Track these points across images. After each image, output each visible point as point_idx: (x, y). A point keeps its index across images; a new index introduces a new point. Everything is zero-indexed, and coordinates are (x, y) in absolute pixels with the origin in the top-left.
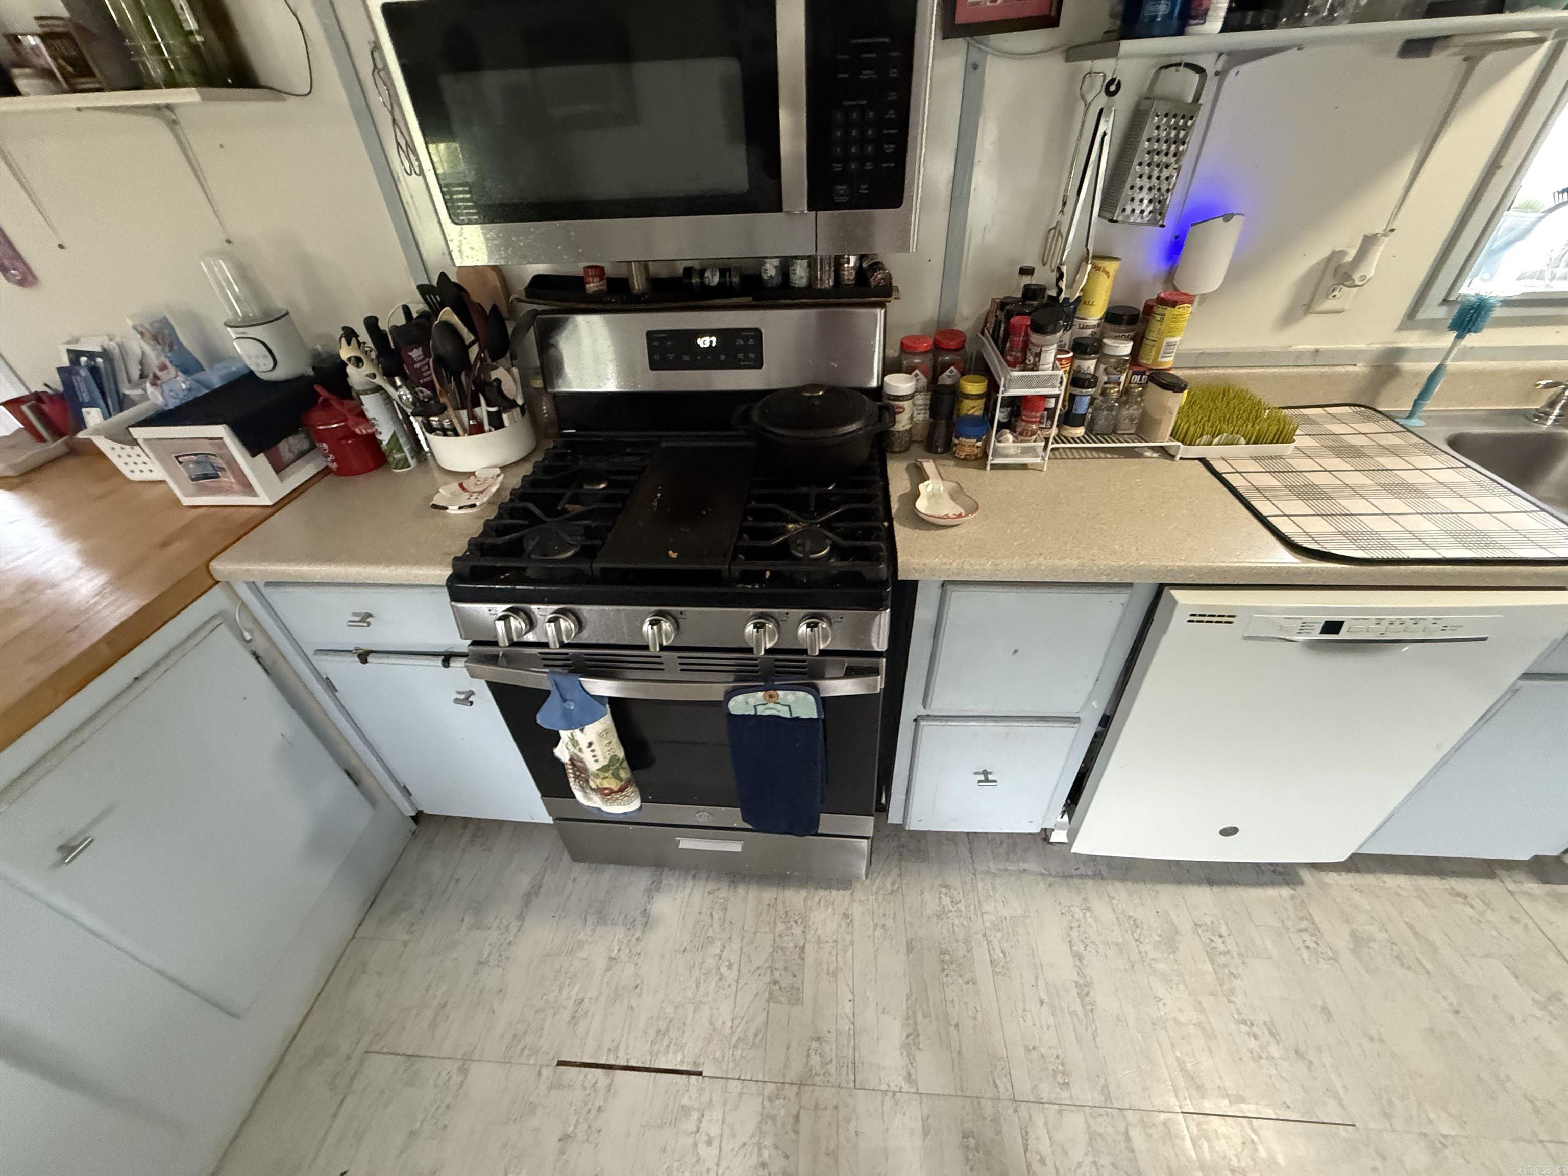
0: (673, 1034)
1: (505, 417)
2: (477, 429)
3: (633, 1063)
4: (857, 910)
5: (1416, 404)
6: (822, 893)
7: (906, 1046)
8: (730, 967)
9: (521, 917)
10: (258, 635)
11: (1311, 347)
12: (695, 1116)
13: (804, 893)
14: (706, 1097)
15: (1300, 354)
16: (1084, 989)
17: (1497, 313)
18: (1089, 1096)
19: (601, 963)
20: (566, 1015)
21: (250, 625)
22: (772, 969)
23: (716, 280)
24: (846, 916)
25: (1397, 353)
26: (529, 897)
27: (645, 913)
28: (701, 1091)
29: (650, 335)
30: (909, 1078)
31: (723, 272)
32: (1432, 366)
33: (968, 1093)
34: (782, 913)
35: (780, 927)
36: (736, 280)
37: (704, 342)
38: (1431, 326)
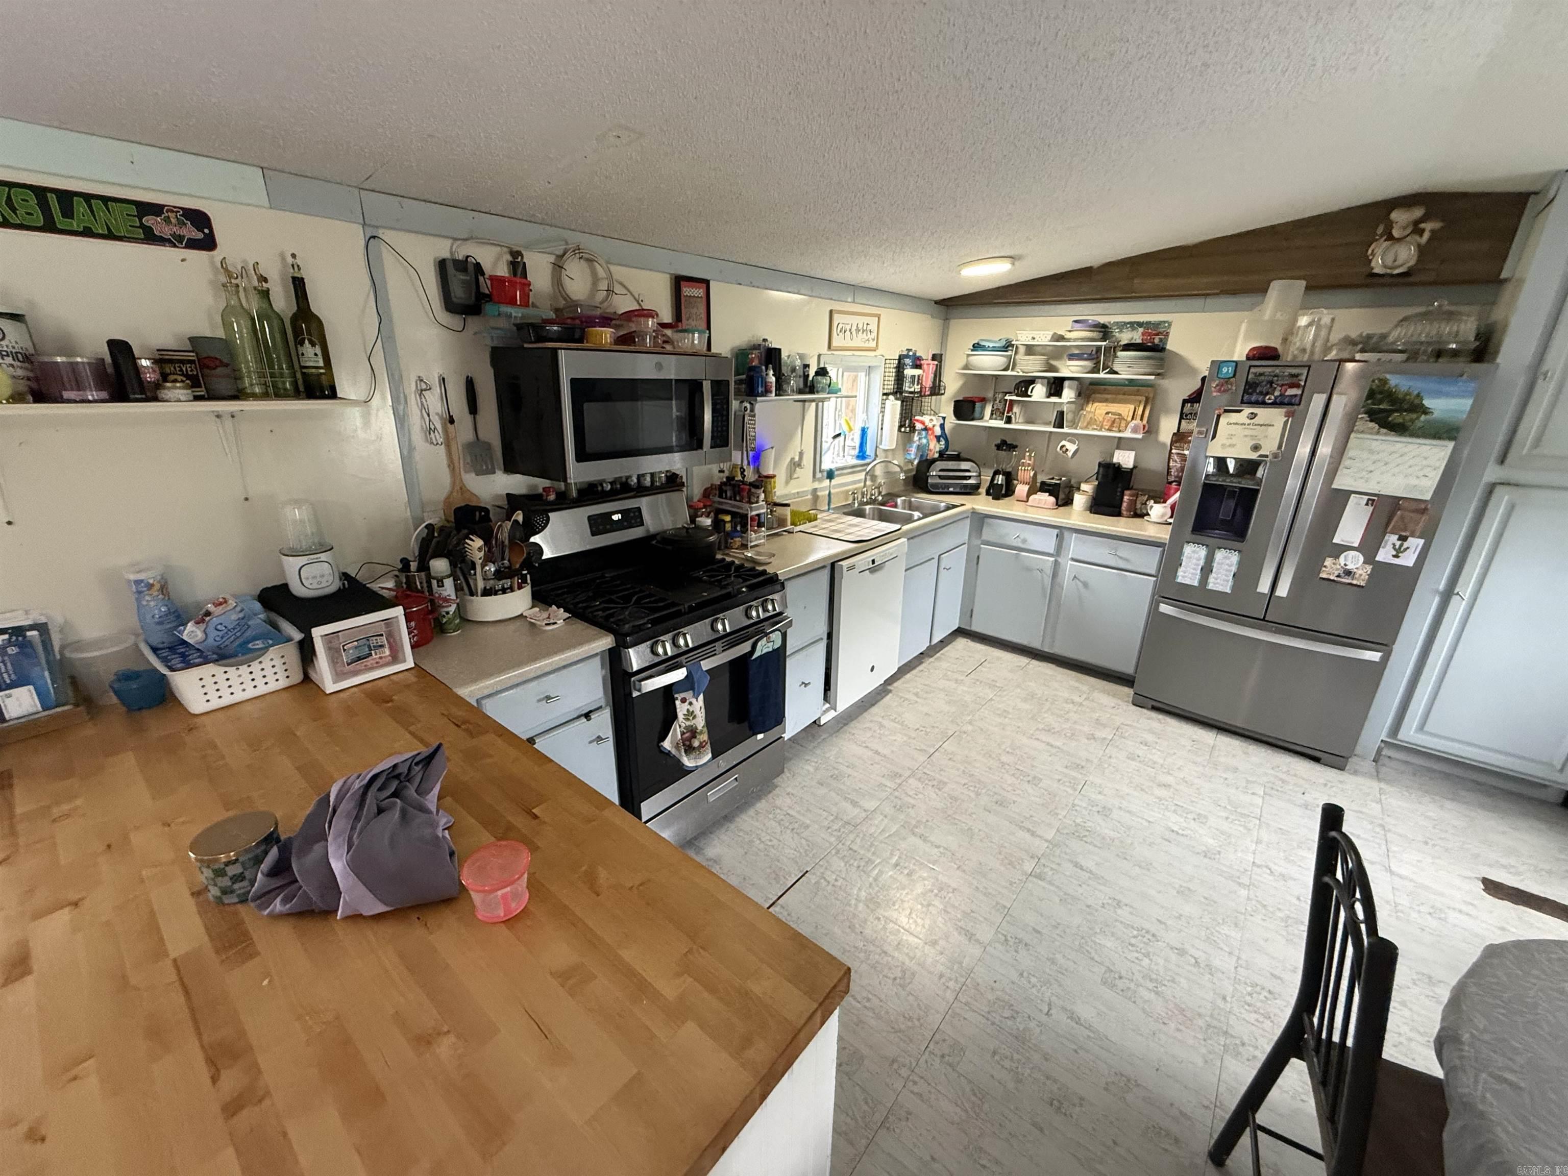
0: (781, 873)
2: (521, 586)
3: (780, 894)
4: (789, 790)
5: (829, 505)
6: (770, 796)
7: (854, 806)
8: (771, 841)
11: (796, 491)
13: (763, 801)
14: (818, 874)
15: (794, 494)
16: (877, 753)
17: (836, 473)
18: (908, 773)
23: (609, 487)
24: (788, 794)
25: (815, 490)
28: (815, 875)
29: (589, 518)
31: (611, 483)
32: (827, 492)
35: (771, 816)
36: (618, 486)
37: (616, 517)
38: (820, 480)
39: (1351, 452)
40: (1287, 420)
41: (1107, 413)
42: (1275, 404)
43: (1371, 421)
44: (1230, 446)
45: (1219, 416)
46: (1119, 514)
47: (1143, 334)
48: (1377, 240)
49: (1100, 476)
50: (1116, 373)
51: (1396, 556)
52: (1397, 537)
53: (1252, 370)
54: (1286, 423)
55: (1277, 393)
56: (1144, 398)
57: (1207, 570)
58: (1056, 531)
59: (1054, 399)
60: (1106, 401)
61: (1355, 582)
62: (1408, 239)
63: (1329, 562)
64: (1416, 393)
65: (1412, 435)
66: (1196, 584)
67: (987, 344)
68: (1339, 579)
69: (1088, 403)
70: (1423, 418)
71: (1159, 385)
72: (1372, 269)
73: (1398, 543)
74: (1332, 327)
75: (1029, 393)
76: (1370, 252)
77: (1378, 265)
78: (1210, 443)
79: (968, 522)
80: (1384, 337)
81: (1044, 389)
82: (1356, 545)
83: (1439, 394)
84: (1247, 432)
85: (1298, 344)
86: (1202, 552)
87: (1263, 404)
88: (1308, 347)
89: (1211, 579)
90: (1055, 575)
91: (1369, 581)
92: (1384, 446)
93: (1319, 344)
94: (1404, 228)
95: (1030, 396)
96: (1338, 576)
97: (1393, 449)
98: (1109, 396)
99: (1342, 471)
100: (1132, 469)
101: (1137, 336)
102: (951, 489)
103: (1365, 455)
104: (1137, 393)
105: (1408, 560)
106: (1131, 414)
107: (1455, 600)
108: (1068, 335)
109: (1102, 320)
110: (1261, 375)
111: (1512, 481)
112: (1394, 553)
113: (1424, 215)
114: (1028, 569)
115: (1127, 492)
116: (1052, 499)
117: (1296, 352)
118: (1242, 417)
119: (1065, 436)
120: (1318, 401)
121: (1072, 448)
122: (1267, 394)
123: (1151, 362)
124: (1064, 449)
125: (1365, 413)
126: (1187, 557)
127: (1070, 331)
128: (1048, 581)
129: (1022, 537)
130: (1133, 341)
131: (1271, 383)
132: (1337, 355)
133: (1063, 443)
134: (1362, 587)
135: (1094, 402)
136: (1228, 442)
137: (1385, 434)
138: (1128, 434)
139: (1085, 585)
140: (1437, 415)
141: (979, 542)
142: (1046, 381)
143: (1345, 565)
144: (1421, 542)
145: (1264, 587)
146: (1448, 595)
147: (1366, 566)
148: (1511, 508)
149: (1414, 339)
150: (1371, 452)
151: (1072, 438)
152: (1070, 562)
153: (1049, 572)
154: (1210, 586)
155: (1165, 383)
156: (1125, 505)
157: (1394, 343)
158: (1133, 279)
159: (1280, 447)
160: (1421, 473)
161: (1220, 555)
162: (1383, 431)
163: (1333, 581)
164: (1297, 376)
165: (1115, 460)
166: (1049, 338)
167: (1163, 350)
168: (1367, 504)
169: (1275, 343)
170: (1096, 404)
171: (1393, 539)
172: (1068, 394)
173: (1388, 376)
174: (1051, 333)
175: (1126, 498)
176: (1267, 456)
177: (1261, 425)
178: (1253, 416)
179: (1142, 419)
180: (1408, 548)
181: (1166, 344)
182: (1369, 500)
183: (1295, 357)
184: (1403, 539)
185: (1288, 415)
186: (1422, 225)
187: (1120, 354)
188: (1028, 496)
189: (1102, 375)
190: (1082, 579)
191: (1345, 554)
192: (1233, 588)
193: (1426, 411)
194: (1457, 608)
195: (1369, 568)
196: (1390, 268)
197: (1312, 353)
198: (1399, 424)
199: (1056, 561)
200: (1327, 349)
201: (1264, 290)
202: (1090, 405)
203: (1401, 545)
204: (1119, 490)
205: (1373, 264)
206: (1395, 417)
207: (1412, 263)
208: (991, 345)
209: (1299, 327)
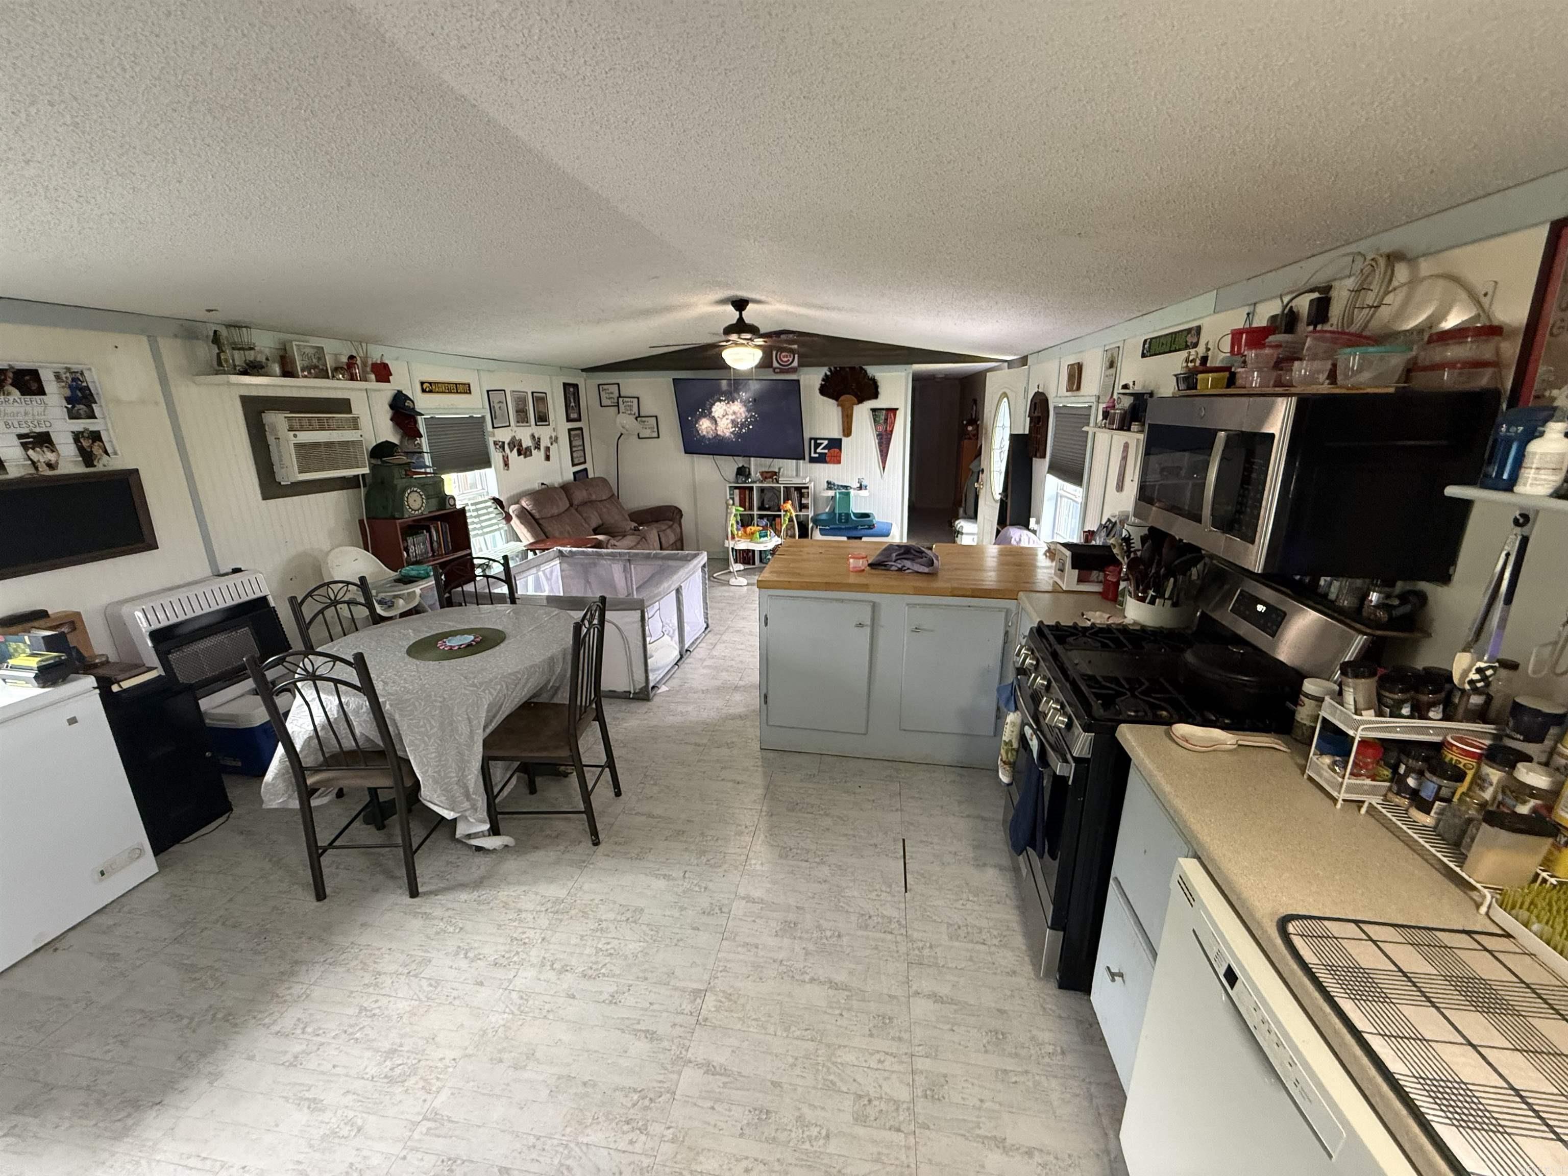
0: (923, 880)
1: (1157, 600)
2: (1142, 600)
3: (907, 865)
9: (968, 816)
10: (1014, 627)
12: (888, 890)
14: (897, 894)
19: (953, 849)
20: (925, 839)
21: (1015, 621)
22: (967, 926)
26: (983, 819)
27: (985, 865)
28: (899, 892)
29: (1242, 591)
30: (917, 993)
33: (913, 1027)
34: (1004, 933)
35: (995, 932)
37: (1260, 608)
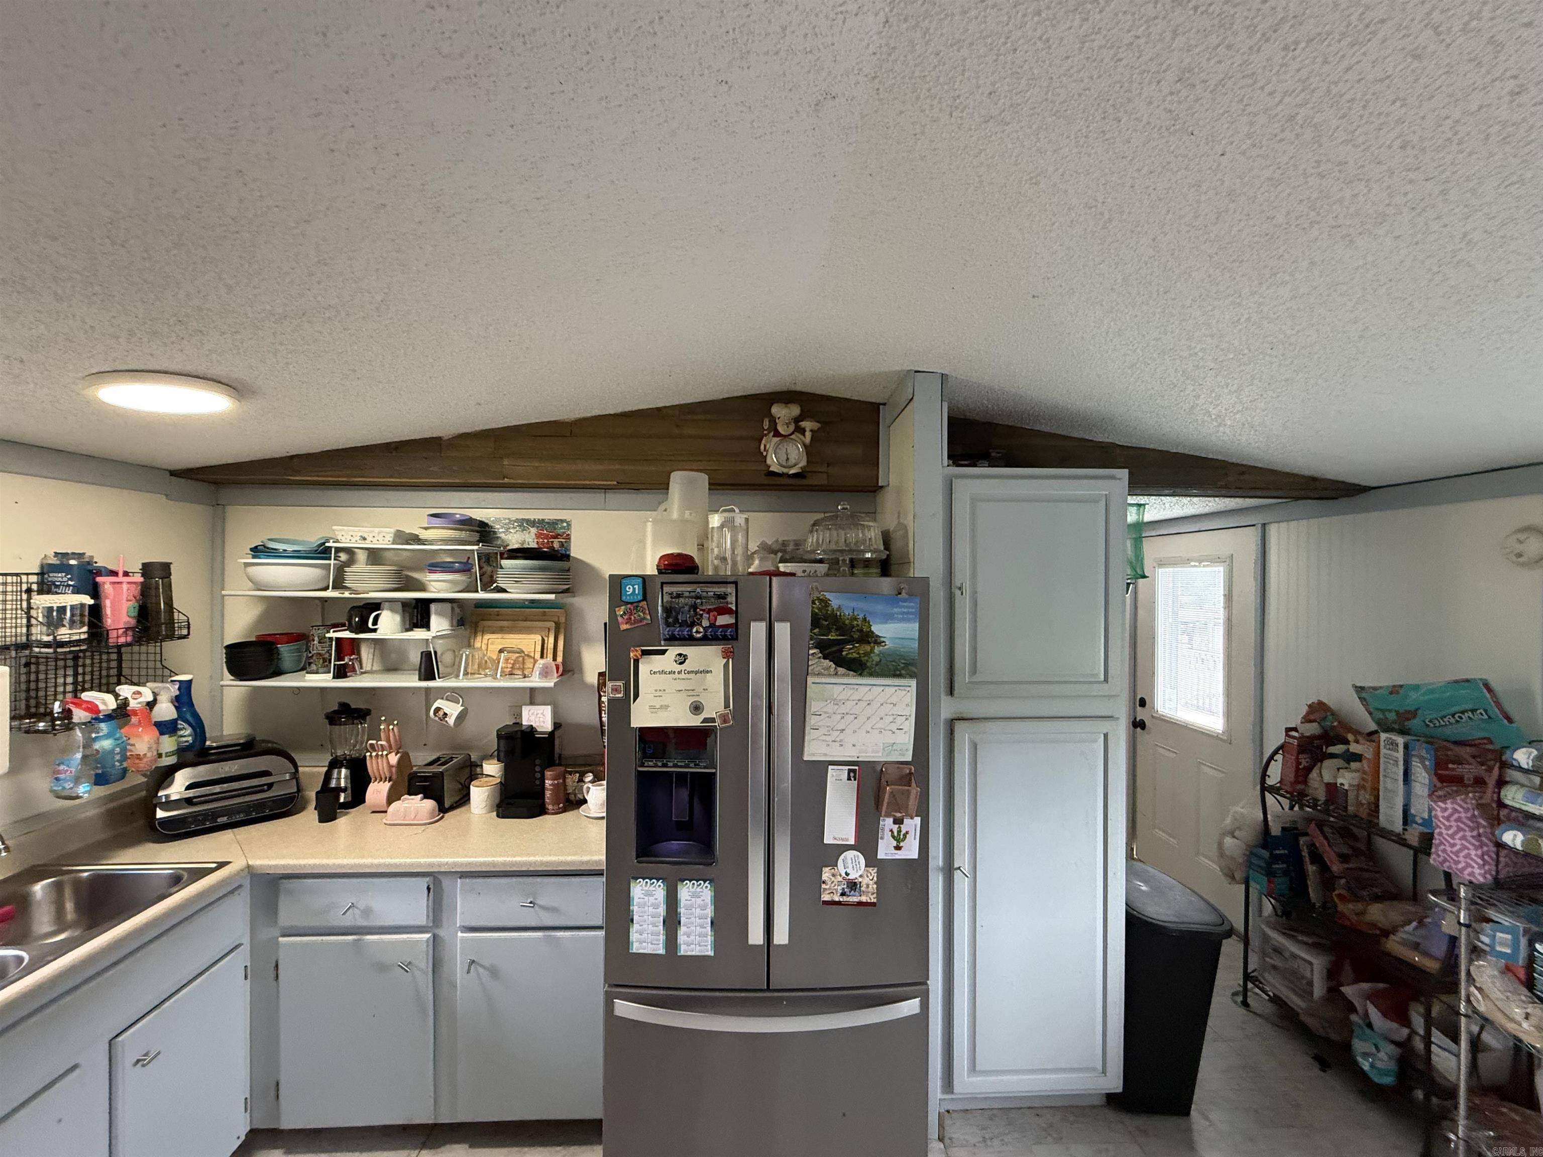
39: (813, 706)
40: (727, 662)
41: (501, 651)
42: (705, 640)
43: (825, 658)
44: (662, 707)
45: (637, 662)
46: (541, 811)
47: (538, 536)
48: (766, 435)
49: (502, 755)
50: (504, 591)
51: (898, 848)
52: (891, 820)
53: (667, 589)
54: (726, 666)
55: (705, 623)
56: (553, 624)
57: (672, 922)
58: (423, 882)
59: (419, 634)
60: (501, 630)
61: (864, 899)
62: (792, 437)
63: (826, 874)
64: (861, 616)
65: (872, 675)
66: (662, 951)
67: (281, 547)
68: (845, 899)
69: (476, 634)
70: (877, 649)
71: (571, 605)
72: (769, 467)
73: (895, 828)
74: (748, 528)
75: (370, 625)
76: (762, 447)
77: (773, 461)
78: (632, 706)
79: (245, 896)
80: (797, 544)
81: (398, 618)
82: (852, 842)
83: (888, 618)
84: (682, 685)
85: (716, 551)
86: (659, 891)
87: (690, 640)
88: (728, 555)
89: (682, 938)
90: (437, 964)
91: (879, 892)
92: (847, 693)
93: (739, 551)
94: (788, 424)
95: (375, 631)
96: (843, 894)
97: (856, 696)
98: (505, 623)
99: (810, 735)
100: (552, 734)
101: (529, 539)
102: (222, 820)
103: (830, 708)
104: (544, 618)
105: (911, 851)
106: (539, 648)
107: (957, 875)
108: (424, 535)
109: (478, 514)
110: (679, 596)
111: (965, 716)
112: (895, 843)
113: (800, 415)
114: (382, 967)
115: (548, 774)
116: (430, 804)
117: (716, 562)
118: (667, 660)
119: (442, 693)
120: (758, 630)
121: (453, 710)
122: (693, 624)
123: (548, 574)
124: (441, 713)
125: (816, 648)
126: (639, 905)
127: (426, 529)
128: (425, 982)
129: (361, 905)
130: (526, 546)
131: (694, 607)
132: (760, 565)
133: (438, 703)
134: (873, 904)
135: (483, 632)
136: (657, 703)
137: (844, 675)
138: (536, 681)
139: (494, 972)
140: (889, 644)
141: (277, 932)
142: (400, 605)
143: (847, 874)
144: (918, 820)
145: (756, 936)
146: (949, 870)
147: (870, 869)
148: (974, 747)
149: (833, 546)
150: (836, 702)
151: (453, 694)
152: (460, 934)
153: (423, 962)
154: (684, 950)
155: (578, 601)
156: (548, 794)
157: (813, 551)
158: (501, 458)
159: (727, 706)
160: (894, 727)
161: (685, 891)
162: (841, 670)
163: (839, 903)
164: (723, 597)
165: (525, 722)
166: (390, 537)
167: (566, 557)
168: (849, 779)
169: (691, 550)
170: (487, 637)
171: (887, 823)
172: (439, 624)
173: (828, 595)
174: (393, 530)
175: (548, 783)
176: (713, 720)
177: (696, 672)
178: (682, 659)
179: (555, 659)
180: (907, 833)
181: (569, 550)
182: (850, 771)
183: (716, 568)
184: (898, 821)
185: (726, 654)
186: (803, 424)
187: (505, 563)
188: (391, 800)
189: (482, 595)
190: (486, 963)
191: (842, 857)
192: (716, 945)
193: (877, 641)
194: (962, 885)
195: (873, 871)
196: (784, 467)
197: (734, 563)
198: (854, 660)
199: (435, 937)
200: (749, 558)
201: (663, 486)
202: (479, 638)
203: (899, 832)
204: (538, 769)
205: (769, 462)
206: (849, 651)
207: (803, 463)
208: (290, 548)
209: (713, 528)
